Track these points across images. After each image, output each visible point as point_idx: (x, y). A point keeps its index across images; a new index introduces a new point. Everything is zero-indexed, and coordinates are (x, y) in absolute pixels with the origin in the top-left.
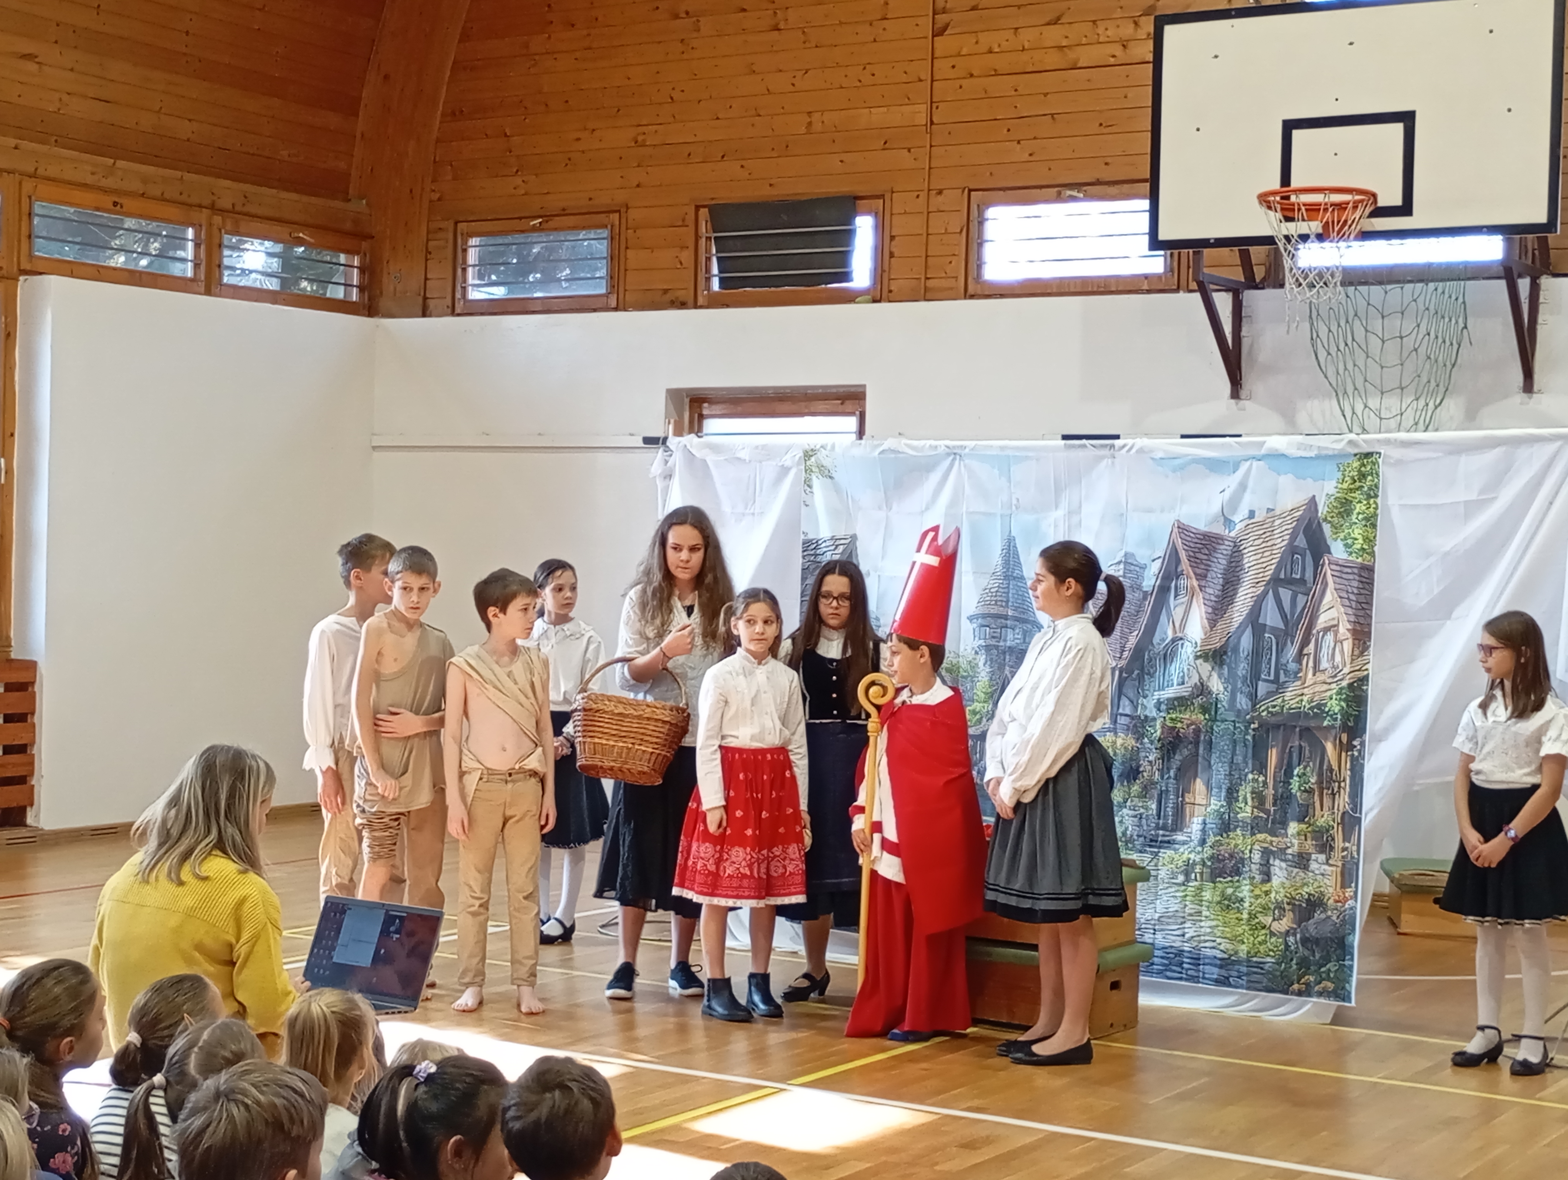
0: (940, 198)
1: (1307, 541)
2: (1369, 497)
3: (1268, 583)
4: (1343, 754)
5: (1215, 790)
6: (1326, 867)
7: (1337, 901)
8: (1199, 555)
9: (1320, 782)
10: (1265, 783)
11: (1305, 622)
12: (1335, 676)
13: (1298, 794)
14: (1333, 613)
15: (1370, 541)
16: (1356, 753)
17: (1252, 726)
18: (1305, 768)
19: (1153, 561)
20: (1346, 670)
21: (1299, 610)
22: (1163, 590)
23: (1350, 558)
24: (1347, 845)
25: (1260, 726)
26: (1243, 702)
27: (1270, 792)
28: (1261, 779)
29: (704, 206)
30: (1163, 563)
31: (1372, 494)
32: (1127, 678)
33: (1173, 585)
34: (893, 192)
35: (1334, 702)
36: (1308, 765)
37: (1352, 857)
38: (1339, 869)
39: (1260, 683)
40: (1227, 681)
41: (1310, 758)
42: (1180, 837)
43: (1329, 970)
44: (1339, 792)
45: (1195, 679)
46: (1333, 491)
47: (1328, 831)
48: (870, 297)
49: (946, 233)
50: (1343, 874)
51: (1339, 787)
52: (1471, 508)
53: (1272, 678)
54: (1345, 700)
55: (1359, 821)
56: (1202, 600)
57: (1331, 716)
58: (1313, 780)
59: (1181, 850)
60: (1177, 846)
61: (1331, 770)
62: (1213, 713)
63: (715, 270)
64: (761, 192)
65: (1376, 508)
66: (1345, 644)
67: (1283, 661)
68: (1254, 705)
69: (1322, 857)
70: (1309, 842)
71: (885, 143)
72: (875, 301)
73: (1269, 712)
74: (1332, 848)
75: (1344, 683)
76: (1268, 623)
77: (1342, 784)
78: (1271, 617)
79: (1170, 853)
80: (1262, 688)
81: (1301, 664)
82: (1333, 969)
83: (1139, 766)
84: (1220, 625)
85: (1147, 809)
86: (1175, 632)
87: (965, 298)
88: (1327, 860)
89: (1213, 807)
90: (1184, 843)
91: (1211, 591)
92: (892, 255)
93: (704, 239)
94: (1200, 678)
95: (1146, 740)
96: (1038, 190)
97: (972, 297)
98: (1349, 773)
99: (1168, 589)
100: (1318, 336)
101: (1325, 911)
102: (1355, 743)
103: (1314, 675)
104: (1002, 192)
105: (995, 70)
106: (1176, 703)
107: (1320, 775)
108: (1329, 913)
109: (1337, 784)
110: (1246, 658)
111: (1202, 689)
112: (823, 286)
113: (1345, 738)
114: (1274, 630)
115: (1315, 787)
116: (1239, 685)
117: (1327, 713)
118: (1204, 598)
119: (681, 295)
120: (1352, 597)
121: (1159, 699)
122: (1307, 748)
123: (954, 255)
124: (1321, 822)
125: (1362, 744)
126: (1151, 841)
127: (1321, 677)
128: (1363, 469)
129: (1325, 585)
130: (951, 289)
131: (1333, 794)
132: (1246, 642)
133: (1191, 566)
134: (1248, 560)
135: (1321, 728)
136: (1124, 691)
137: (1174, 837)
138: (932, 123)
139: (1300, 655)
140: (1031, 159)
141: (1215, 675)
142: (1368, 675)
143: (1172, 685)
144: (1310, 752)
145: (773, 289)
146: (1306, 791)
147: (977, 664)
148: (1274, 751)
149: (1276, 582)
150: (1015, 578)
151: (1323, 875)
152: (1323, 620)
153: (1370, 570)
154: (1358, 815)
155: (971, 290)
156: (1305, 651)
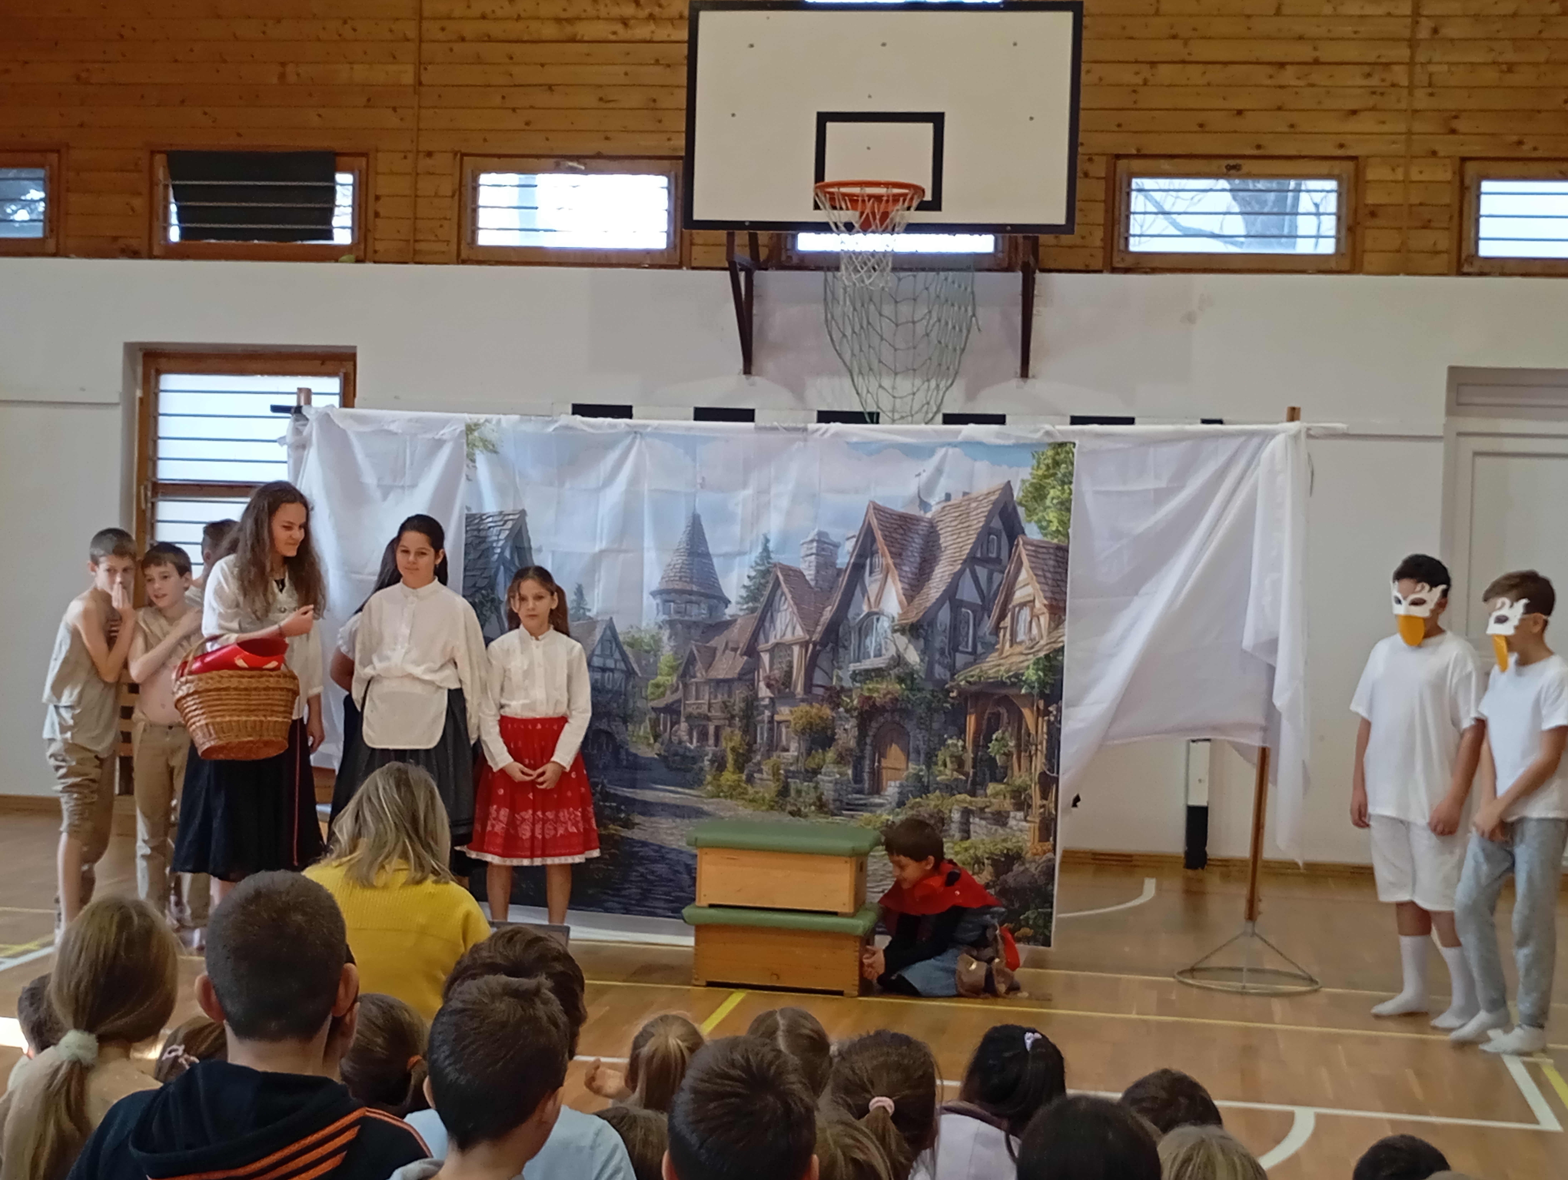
0: (429, 161)
1: (1003, 523)
2: (1063, 483)
3: (965, 561)
4: (1040, 719)
5: (913, 756)
6: (1024, 824)
7: (1035, 854)
8: (894, 535)
9: (1018, 745)
10: (964, 747)
11: (1000, 598)
12: (1032, 648)
13: (997, 757)
14: (1029, 590)
15: (1065, 523)
16: (1052, 719)
17: (952, 695)
18: (1003, 733)
19: (848, 539)
20: (1042, 642)
21: (995, 586)
22: (858, 568)
23: (1045, 539)
24: (1045, 802)
25: (959, 694)
26: (940, 672)
27: (969, 756)
28: (960, 743)
29: (160, 152)
30: (857, 542)
31: (1067, 480)
32: (820, 651)
33: (868, 561)
34: (377, 151)
35: (1031, 672)
36: (1006, 730)
37: (1050, 813)
38: (1037, 825)
39: (958, 655)
40: (923, 653)
41: (1009, 723)
42: (877, 800)
43: (1028, 918)
44: (1036, 754)
45: (892, 652)
46: (1029, 477)
47: (1025, 790)
48: (353, 257)
49: (436, 195)
50: (1040, 829)
51: (1037, 750)
52: (1161, 496)
53: (970, 650)
54: (1043, 670)
55: (1056, 780)
56: (897, 578)
57: (1029, 685)
58: (1012, 744)
59: (879, 812)
60: (874, 809)
61: (1029, 735)
62: (909, 682)
63: (174, 219)
64: (229, 142)
65: (1070, 493)
66: (1042, 619)
67: (980, 633)
68: (953, 675)
69: (1020, 815)
70: (1008, 801)
71: (369, 100)
72: (358, 261)
73: (969, 682)
74: (1030, 806)
75: (1042, 654)
76: (965, 598)
77: (1039, 747)
78: (968, 593)
79: (866, 815)
80: (960, 659)
81: (998, 636)
82: (1033, 916)
83: (834, 734)
84: (916, 601)
85: (841, 774)
86: (870, 606)
87: (458, 263)
88: (1025, 817)
89: (911, 770)
90: (881, 805)
91: (907, 569)
92: (377, 215)
93: (161, 187)
94: (898, 650)
95: (841, 709)
96: (536, 160)
97: (464, 262)
98: (1045, 736)
99: (863, 566)
100: (833, 317)
101: (1023, 864)
102: (1051, 709)
103: (1011, 646)
104: (496, 160)
105: (489, 37)
106: (873, 674)
107: (1019, 739)
108: (1027, 866)
109: (1034, 748)
110: (944, 631)
111: (899, 660)
112: (299, 242)
113: (1041, 704)
114: (970, 605)
115: (1014, 750)
116: (937, 657)
117: (1025, 682)
118: (900, 576)
119: (135, 243)
120: (1049, 575)
121: (854, 671)
122: (1006, 715)
123: (446, 219)
124: (1018, 782)
125: (1059, 710)
126: (848, 804)
127: (1018, 649)
128: (1057, 457)
129: (1020, 564)
130: (443, 252)
131: (1031, 757)
132: (944, 616)
133: (888, 546)
134: (945, 540)
135: (1020, 696)
136: (819, 662)
137: (872, 800)
138: (420, 84)
139: (997, 629)
140: (527, 128)
141: (911, 647)
142: (1063, 647)
143: (869, 657)
144: (1008, 718)
145: (240, 242)
146: (1004, 754)
147: (660, 640)
148: (973, 718)
149: (972, 560)
150: (699, 555)
151: (1021, 831)
152: (1019, 595)
153: (1065, 550)
154: (1055, 775)
155: (464, 255)
156: (1001, 625)
